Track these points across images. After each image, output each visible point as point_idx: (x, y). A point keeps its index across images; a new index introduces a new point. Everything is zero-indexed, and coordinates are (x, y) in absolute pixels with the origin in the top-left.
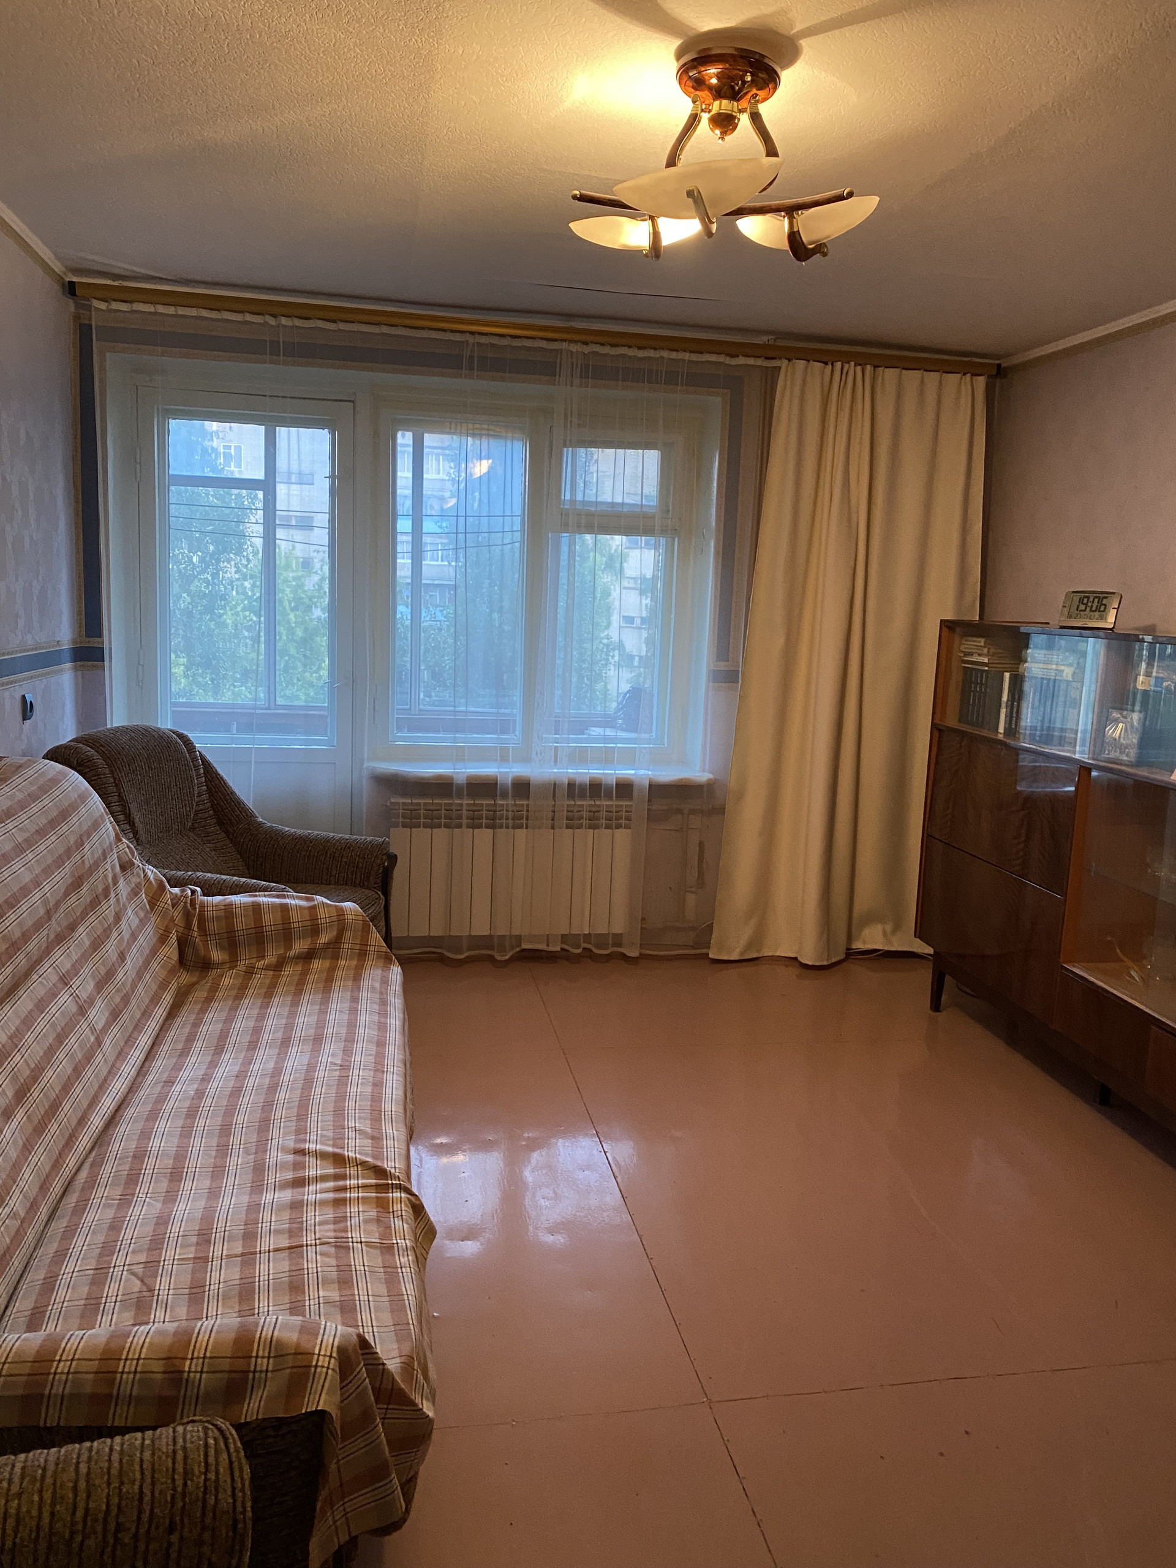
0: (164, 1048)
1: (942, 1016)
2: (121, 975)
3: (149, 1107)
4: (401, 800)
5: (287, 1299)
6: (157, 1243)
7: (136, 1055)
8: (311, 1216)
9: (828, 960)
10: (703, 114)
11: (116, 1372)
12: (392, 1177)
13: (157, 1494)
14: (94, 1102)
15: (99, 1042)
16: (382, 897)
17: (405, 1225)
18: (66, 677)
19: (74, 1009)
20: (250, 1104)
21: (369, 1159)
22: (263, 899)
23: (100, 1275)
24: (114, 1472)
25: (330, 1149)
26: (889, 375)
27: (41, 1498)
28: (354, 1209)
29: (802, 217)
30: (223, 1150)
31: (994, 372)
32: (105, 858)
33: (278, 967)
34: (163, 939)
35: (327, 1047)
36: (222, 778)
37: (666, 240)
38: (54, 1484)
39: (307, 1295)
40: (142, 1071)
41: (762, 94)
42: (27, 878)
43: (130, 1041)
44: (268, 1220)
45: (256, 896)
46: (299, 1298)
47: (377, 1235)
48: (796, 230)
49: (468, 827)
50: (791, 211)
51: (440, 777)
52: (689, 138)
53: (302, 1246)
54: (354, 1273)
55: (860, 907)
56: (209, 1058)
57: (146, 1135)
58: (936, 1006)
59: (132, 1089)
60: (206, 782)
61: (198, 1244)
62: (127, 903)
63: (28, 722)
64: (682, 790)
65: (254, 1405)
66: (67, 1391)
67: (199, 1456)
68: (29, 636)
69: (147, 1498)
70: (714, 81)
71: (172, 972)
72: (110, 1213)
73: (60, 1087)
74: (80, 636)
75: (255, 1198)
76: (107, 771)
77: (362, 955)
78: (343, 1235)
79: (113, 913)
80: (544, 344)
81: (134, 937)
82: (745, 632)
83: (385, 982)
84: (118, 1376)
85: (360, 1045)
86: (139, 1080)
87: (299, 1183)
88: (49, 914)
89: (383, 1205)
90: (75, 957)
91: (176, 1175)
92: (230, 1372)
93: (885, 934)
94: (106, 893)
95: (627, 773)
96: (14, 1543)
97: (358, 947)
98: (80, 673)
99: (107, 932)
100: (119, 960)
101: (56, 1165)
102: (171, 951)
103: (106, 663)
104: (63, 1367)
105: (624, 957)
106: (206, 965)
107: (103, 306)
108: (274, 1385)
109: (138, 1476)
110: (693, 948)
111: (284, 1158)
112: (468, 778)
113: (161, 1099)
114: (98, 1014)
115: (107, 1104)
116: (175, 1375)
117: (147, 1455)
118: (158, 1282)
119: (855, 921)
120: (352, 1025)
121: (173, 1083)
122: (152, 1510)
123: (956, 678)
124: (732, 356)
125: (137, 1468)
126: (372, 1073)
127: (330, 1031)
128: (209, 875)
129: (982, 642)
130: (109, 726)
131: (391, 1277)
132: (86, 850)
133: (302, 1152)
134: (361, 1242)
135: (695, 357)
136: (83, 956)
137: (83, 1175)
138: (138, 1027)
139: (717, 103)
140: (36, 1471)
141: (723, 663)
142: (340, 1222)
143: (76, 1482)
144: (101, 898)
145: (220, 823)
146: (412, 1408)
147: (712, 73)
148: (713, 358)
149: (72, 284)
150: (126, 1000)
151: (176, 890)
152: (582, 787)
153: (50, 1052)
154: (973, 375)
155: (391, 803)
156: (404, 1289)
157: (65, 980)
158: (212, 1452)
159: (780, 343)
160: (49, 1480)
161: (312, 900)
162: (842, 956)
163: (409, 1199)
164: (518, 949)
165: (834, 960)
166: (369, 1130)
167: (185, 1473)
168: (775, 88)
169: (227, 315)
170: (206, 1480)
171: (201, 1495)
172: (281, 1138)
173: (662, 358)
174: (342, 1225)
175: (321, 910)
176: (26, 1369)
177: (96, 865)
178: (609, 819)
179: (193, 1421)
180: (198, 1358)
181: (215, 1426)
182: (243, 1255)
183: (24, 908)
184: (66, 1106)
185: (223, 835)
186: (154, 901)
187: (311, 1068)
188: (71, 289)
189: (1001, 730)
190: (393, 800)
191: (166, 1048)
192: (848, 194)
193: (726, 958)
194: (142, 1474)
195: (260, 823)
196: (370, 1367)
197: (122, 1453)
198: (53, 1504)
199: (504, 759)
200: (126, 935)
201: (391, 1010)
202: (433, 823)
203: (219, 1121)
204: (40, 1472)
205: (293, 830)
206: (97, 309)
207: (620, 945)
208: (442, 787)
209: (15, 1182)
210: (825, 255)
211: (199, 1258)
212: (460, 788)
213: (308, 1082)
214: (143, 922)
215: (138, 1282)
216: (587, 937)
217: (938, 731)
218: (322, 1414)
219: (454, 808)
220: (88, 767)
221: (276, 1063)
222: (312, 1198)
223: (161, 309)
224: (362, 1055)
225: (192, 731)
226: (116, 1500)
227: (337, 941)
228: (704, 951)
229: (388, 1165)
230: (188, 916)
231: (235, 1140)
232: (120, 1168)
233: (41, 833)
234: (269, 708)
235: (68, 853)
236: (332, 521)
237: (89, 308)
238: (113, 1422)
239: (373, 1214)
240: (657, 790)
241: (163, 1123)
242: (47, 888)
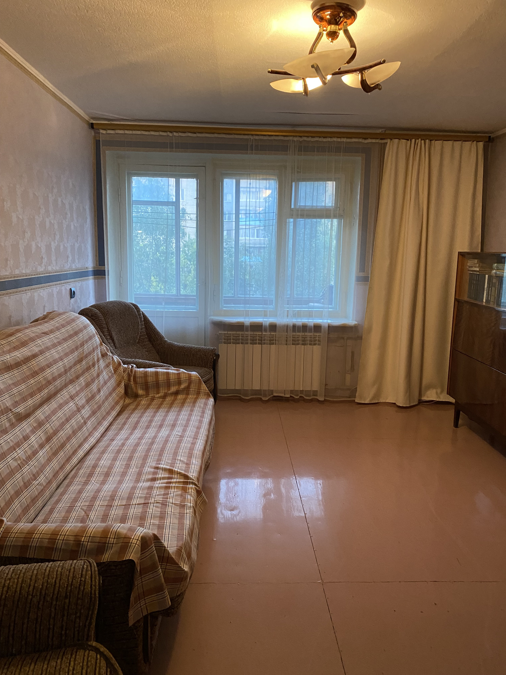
0: (113, 427)
1: (459, 430)
2: (98, 397)
3: (103, 449)
4: (223, 332)
5: (138, 522)
6: (94, 498)
7: (101, 429)
8: (155, 492)
9: (409, 404)
10: (324, 32)
11: (56, 539)
12: (191, 479)
13: (61, 584)
14: (80, 446)
15: (85, 423)
16: (212, 371)
17: (192, 498)
18: (90, 282)
19: (75, 409)
20: (141, 448)
21: (183, 472)
22: (160, 370)
23: (70, 510)
24: (46, 574)
25: (168, 467)
26: (438, 144)
27: (18, 581)
28: (173, 490)
29: (367, 73)
30: (128, 466)
31: (487, 140)
32: (94, 351)
33: (164, 397)
34: (119, 385)
35: (177, 429)
36: (151, 322)
37: (310, 88)
38: (24, 576)
39: (146, 521)
40: (103, 435)
41: (349, 21)
42: (57, 356)
43: (100, 423)
44: (138, 493)
45: (157, 369)
46: (143, 522)
47: (179, 501)
48: (364, 79)
49: (251, 344)
50: (361, 70)
51: (238, 323)
52: (318, 43)
53: (148, 503)
54: (166, 514)
55: (424, 382)
56: (130, 431)
57: (99, 459)
58: (456, 425)
59: (98, 441)
60: (144, 324)
61: (109, 500)
62: (103, 370)
63: (73, 299)
64: (343, 329)
65: (107, 556)
66: (37, 545)
67: (79, 571)
68: (73, 265)
69: (58, 585)
70: (328, 17)
71: (121, 398)
72: (80, 487)
73: (66, 438)
74: (97, 265)
75: (135, 484)
76: (103, 318)
77: (198, 393)
78: (166, 500)
79: (96, 373)
80: (282, 138)
81: (105, 383)
82: (372, 259)
83: (206, 404)
84: (57, 541)
85: (190, 428)
86: (101, 439)
87: (154, 480)
88: (66, 372)
89: (184, 490)
90: (78, 389)
91: (107, 475)
92: (99, 542)
93: (437, 393)
94: (94, 365)
95: (319, 321)
96: (6, 596)
97: (197, 390)
98: (96, 280)
99: (93, 381)
100: (98, 392)
101: (62, 468)
102: (121, 390)
103: (106, 276)
104: (37, 536)
105: (318, 401)
106: (136, 396)
107: (104, 132)
108: (115, 549)
109: (55, 576)
110: (349, 398)
111: (150, 470)
112: (250, 323)
113: (108, 446)
114: (86, 412)
115: (87, 446)
116: (78, 543)
117: (60, 569)
118: (91, 513)
119: (423, 389)
120: (188, 420)
121: (114, 440)
122: (59, 589)
123: (467, 278)
124: (365, 139)
125: (55, 573)
126: (192, 439)
127: (179, 422)
128: (141, 360)
129: (476, 260)
130: (108, 300)
131: (181, 517)
132: (85, 347)
133: (157, 468)
134: (172, 503)
135: (349, 140)
136: (81, 389)
137: (73, 473)
138: (104, 418)
139: (329, 27)
140: (18, 571)
141: (361, 273)
142: (166, 495)
143: (32, 576)
144: (91, 367)
145: (150, 341)
146: (177, 566)
147: (327, 14)
148: (356, 140)
149: (92, 124)
150: (99, 407)
151: (126, 366)
152: (299, 327)
153: (63, 425)
154: (477, 142)
155: (219, 333)
156: (185, 522)
157: (72, 398)
158: (85, 570)
159: (387, 132)
160: (22, 575)
161: (179, 370)
162: (417, 403)
163: (196, 488)
164: (272, 396)
165: (412, 404)
166: (186, 461)
167: (73, 577)
168: (355, 18)
169: (152, 133)
170: (81, 580)
171: (78, 586)
172: (151, 462)
173: (334, 141)
174: (166, 496)
175: (182, 375)
176: (23, 536)
177: (90, 353)
178: (310, 341)
179: (81, 559)
180: (87, 536)
181: (89, 562)
182: (125, 505)
183: (54, 368)
184: (68, 446)
185: (151, 345)
186: (116, 370)
187: (169, 436)
188: (92, 126)
189: (484, 301)
190: (220, 332)
191: (114, 427)
192: (383, 62)
193: (363, 402)
194: (57, 576)
195: (166, 341)
196: (157, 547)
197: (50, 568)
198: (22, 584)
199: (265, 316)
200: (102, 382)
201: (206, 415)
202: (236, 341)
203: (128, 455)
204: (19, 571)
205: (178, 344)
206: (102, 134)
207: (316, 395)
208: (240, 327)
209: (42, 472)
210: (380, 89)
211: (109, 505)
212: (247, 327)
213: (166, 441)
214: (110, 378)
215: (84, 513)
216: (302, 392)
217: (457, 300)
218: (131, 561)
219: (245, 336)
220: (95, 317)
221: (156, 434)
222: (157, 485)
223: (127, 132)
224: (190, 432)
225: (140, 304)
226: (46, 584)
227: (188, 388)
228: (354, 399)
229: (190, 475)
230: (129, 376)
231: (133, 463)
232: (86, 471)
233: (65, 340)
234: (177, 296)
235: (77, 348)
236: (197, 217)
237: (99, 133)
238: (54, 558)
239: (180, 493)
240: (331, 328)
241: (107, 455)
242: (66, 361)
